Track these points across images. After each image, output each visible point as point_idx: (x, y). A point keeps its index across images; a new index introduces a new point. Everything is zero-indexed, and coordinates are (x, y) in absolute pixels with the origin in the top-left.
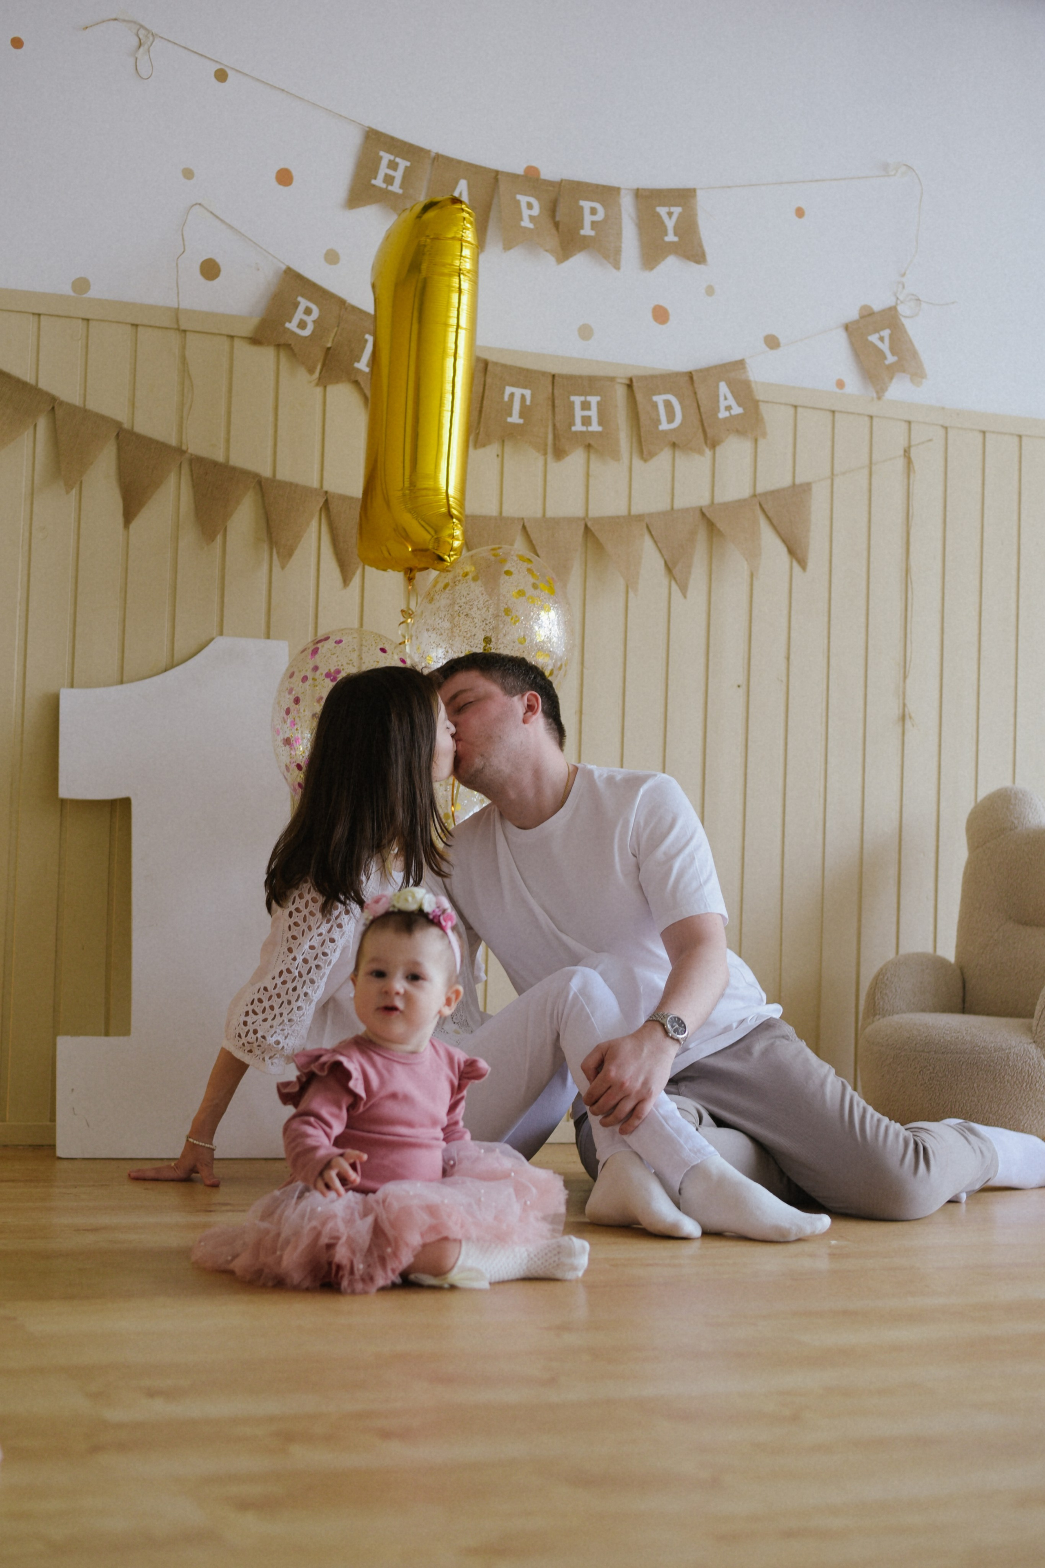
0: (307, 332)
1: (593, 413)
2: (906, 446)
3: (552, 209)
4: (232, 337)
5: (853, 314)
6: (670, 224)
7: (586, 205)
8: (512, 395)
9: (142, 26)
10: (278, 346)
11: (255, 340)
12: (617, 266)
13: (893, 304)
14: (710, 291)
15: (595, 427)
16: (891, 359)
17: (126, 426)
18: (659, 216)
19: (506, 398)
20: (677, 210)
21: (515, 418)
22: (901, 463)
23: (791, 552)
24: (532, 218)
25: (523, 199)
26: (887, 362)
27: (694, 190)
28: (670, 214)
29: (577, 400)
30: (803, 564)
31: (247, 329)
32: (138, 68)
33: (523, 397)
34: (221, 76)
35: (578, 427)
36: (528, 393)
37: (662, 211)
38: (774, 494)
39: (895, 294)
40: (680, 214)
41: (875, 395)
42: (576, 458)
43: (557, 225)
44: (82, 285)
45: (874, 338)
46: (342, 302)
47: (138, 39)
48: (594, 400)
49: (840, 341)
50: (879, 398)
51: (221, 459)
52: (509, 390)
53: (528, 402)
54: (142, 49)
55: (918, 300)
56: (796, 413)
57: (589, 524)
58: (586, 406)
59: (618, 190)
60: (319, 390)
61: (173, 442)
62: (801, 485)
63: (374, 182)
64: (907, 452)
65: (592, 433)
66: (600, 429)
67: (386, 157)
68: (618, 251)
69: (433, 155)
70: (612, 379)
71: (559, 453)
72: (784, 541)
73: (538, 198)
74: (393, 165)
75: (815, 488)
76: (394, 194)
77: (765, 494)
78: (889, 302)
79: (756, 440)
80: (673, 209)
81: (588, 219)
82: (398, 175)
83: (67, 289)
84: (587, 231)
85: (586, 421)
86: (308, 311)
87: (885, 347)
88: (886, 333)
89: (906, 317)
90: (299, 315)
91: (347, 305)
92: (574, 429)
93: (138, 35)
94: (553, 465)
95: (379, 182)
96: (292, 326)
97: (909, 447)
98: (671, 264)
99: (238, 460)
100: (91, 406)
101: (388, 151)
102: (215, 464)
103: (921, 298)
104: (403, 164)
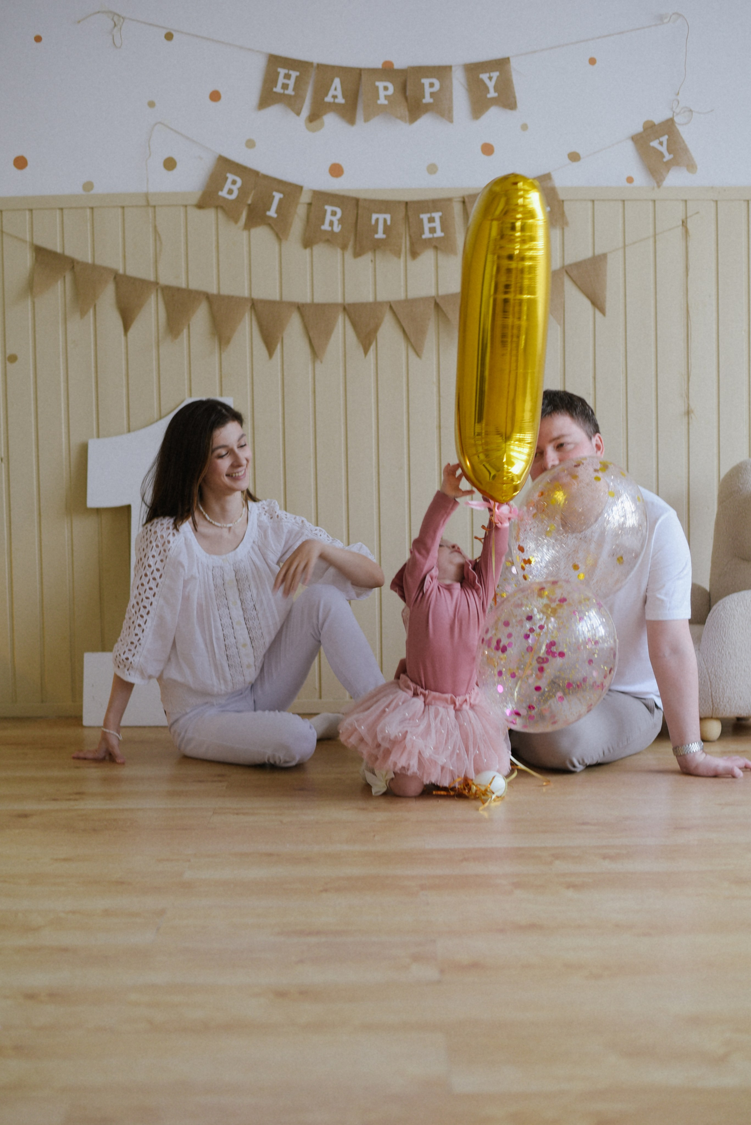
0: (233, 197)
1: (437, 224)
2: (684, 217)
3: (404, 88)
4: (186, 206)
5: (639, 128)
6: (491, 85)
7: (426, 82)
8: (377, 220)
9: (115, 14)
10: (217, 207)
11: (200, 206)
12: (450, 120)
13: (671, 116)
14: (524, 127)
15: (439, 234)
16: (668, 157)
17: (121, 271)
18: (482, 81)
19: (373, 222)
20: (495, 75)
21: (380, 235)
22: (680, 230)
23: (594, 303)
24: (386, 97)
25: (380, 85)
26: (665, 160)
27: (508, 59)
28: (490, 78)
29: (425, 217)
30: (603, 311)
31: (194, 200)
32: (115, 42)
33: (385, 220)
34: (169, 36)
35: (427, 235)
36: (388, 217)
37: (484, 77)
38: (578, 265)
39: (672, 109)
40: (498, 77)
41: (656, 185)
42: (428, 256)
43: (406, 98)
44: (88, 186)
45: (655, 144)
46: (256, 173)
47: (113, 23)
48: (437, 215)
49: (629, 149)
50: (659, 186)
51: (184, 286)
52: (374, 216)
53: (389, 223)
54: (116, 28)
55: (691, 111)
56: (593, 205)
57: (438, 301)
58: (431, 220)
59: (450, 67)
60: (245, 233)
61: (152, 278)
62: (599, 256)
63: (275, 90)
64: (684, 223)
65: (438, 239)
66: (442, 234)
67: (282, 72)
68: (450, 110)
69: (315, 65)
70: (450, 200)
71: (414, 254)
72: (588, 296)
73: (391, 82)
74: (287, 76)
75: (610, 257)
76: (289, 96)
77: (571, 265)
78: (668, 115)
79: (563, 229)
80: (492, 74)
81: (428, 90)
82: (291, 83)
83: (78, 190)
84: (427, 99)
85: (433, 230)
86: (234, 182)
87: (663, 149)
88: (664, 139)
89: (679, 124)
90: (228, 185)
91: (260, 175)
92: (424, 237)
93: (113, 19)
94: (411, 263)
95: (278, 89)
96: (223, 193)
97: (686, 218)
98: (494, 113)
99: (194, 286)
100: (99, 262)
101: (284, 67)
102: (179, 290)
103: (692, 109)
104: (294, 74)
